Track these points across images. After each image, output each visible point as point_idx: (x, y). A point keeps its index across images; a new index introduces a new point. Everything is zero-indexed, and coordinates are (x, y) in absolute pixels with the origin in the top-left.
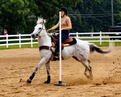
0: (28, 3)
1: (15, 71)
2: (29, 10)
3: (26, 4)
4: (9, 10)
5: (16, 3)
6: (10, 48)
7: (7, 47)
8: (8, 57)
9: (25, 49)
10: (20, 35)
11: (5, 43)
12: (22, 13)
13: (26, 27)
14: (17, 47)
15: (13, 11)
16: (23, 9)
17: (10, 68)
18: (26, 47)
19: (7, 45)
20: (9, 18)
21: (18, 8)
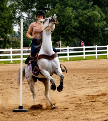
0: (104, 16)
1: (91, 81)
2: (105, 22)
3: (102, 17)
4: (86, 23)
5: (92, 16)
6: (86, 59)
7: (84, 58)
8: (84, 67)
9: (101, 60)
10: (96, 47)
11: (82, 54)
12: (98, 25)
13: (102, 38)
14: (94, 58)
15: (90, 24)
16: (99, 21)
17: (87, 78)
18: (102, 58)
19: (84, 56)
20: (86, 30)
21: (94, 20)
